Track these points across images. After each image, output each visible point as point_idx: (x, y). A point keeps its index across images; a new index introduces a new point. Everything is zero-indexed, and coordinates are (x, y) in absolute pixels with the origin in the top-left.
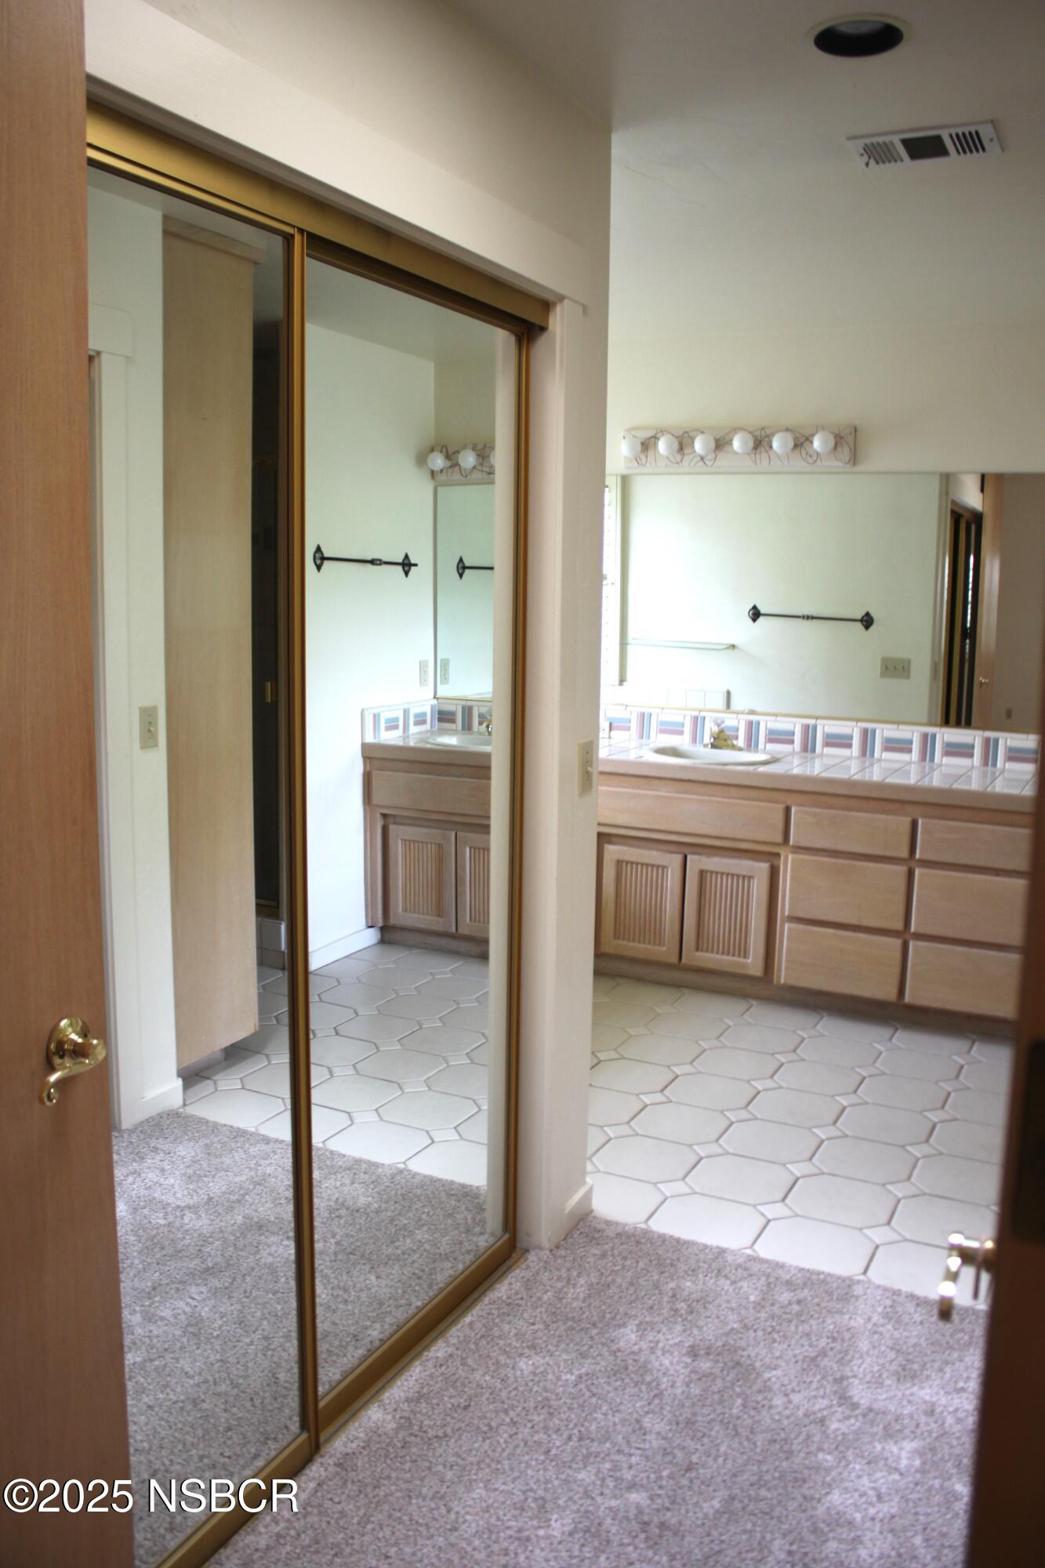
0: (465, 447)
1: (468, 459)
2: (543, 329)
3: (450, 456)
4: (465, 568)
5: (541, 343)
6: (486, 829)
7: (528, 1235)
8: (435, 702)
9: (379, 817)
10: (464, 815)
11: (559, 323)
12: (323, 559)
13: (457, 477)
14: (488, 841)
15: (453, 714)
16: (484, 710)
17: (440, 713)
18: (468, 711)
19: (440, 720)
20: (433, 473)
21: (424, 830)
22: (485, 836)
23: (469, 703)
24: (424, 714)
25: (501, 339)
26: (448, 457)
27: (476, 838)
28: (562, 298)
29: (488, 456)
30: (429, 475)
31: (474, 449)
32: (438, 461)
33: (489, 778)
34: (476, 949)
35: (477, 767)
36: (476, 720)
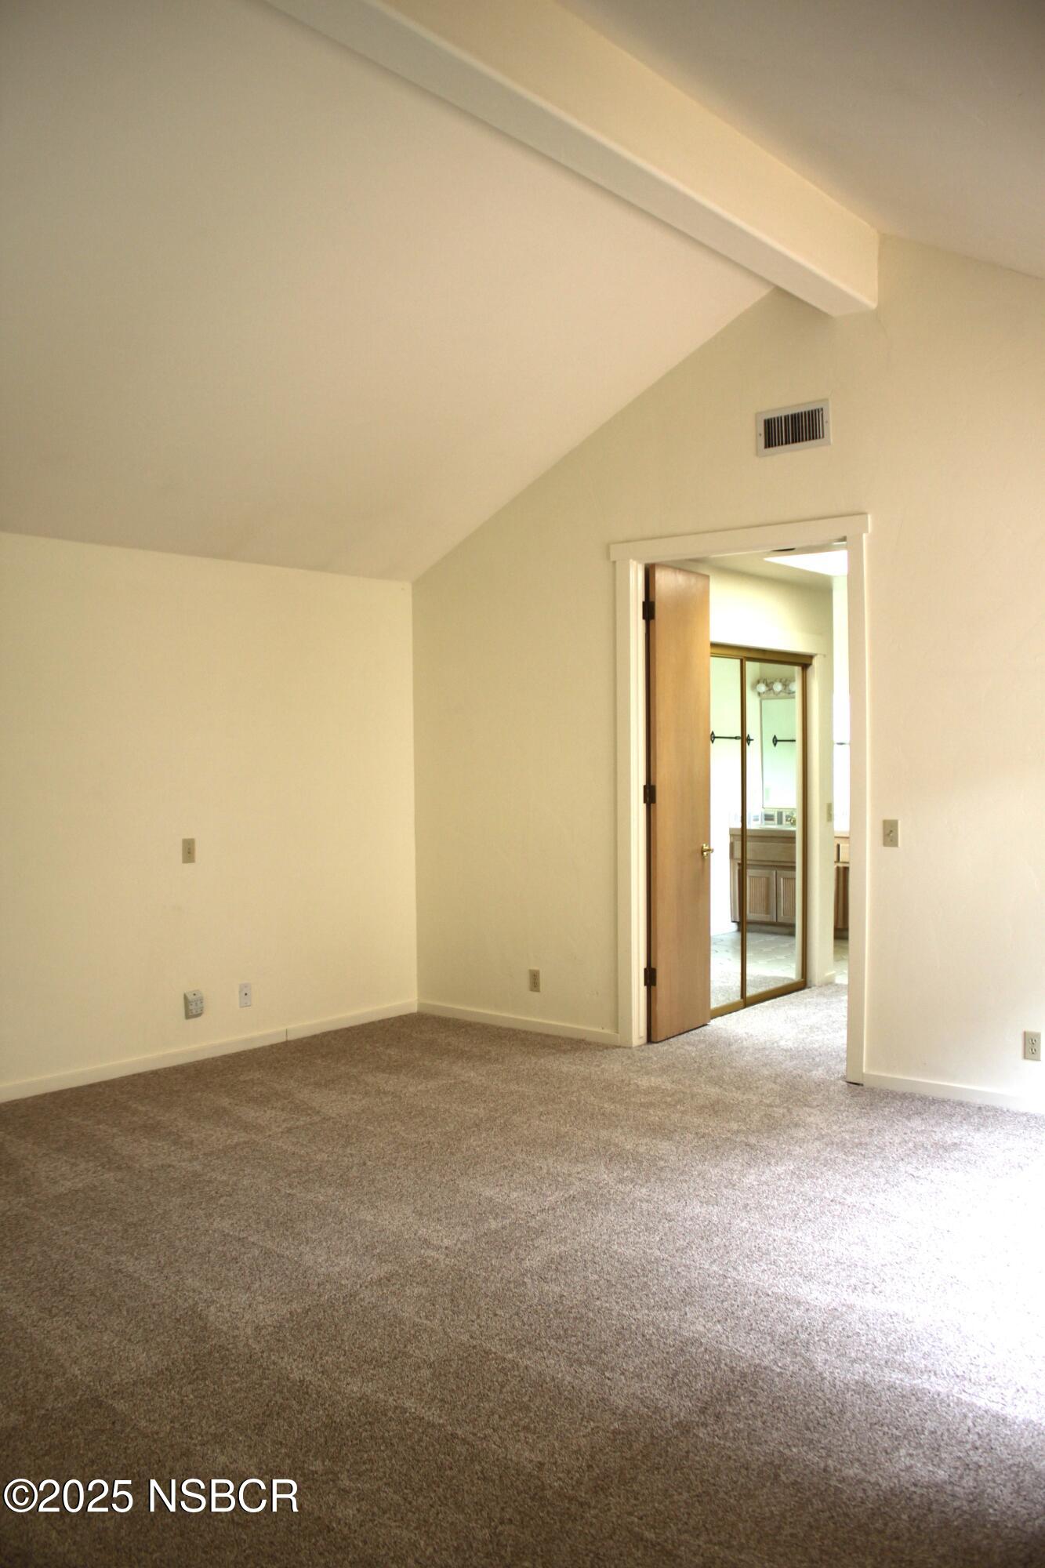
0: (776, 681)
1: (778, 687)
2: (810, 664)
3: (769, 685)
4: (777, 741)
5: (810, 670)
6: (793, 868)
7: (811, 981)
8: (763, 810)
9: (737, 865)
10: (780, 862)
11: (816, 662)
12: (715, 737)
13: (772, 695)
14: (795, 875)
15: (773, 816)
16: (788, 813)
17: (766, 815)
18: (780, 814)
19: (766, 819)
20: (759, 694)
21: (760, 871)
22: (792, 872)
23: (781, 810)
24: (758, 816)
25: (797, 670)
26: (767, 685)
27: (788, 873)
28: (816, 655)
29: (788, 685)
30: (756, 694)
31: (780, 681)
32: (762, 688)
33: (794, 842)
34: (788, 929)
35: (789, 838)
36: (784, 818)
